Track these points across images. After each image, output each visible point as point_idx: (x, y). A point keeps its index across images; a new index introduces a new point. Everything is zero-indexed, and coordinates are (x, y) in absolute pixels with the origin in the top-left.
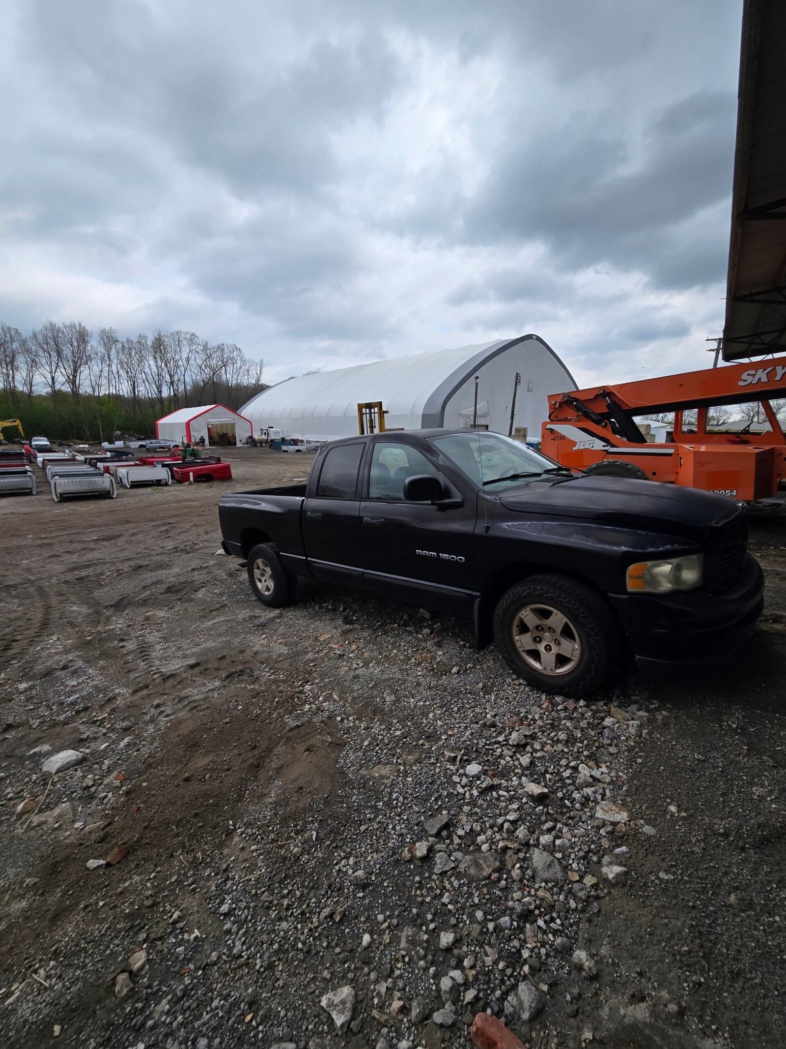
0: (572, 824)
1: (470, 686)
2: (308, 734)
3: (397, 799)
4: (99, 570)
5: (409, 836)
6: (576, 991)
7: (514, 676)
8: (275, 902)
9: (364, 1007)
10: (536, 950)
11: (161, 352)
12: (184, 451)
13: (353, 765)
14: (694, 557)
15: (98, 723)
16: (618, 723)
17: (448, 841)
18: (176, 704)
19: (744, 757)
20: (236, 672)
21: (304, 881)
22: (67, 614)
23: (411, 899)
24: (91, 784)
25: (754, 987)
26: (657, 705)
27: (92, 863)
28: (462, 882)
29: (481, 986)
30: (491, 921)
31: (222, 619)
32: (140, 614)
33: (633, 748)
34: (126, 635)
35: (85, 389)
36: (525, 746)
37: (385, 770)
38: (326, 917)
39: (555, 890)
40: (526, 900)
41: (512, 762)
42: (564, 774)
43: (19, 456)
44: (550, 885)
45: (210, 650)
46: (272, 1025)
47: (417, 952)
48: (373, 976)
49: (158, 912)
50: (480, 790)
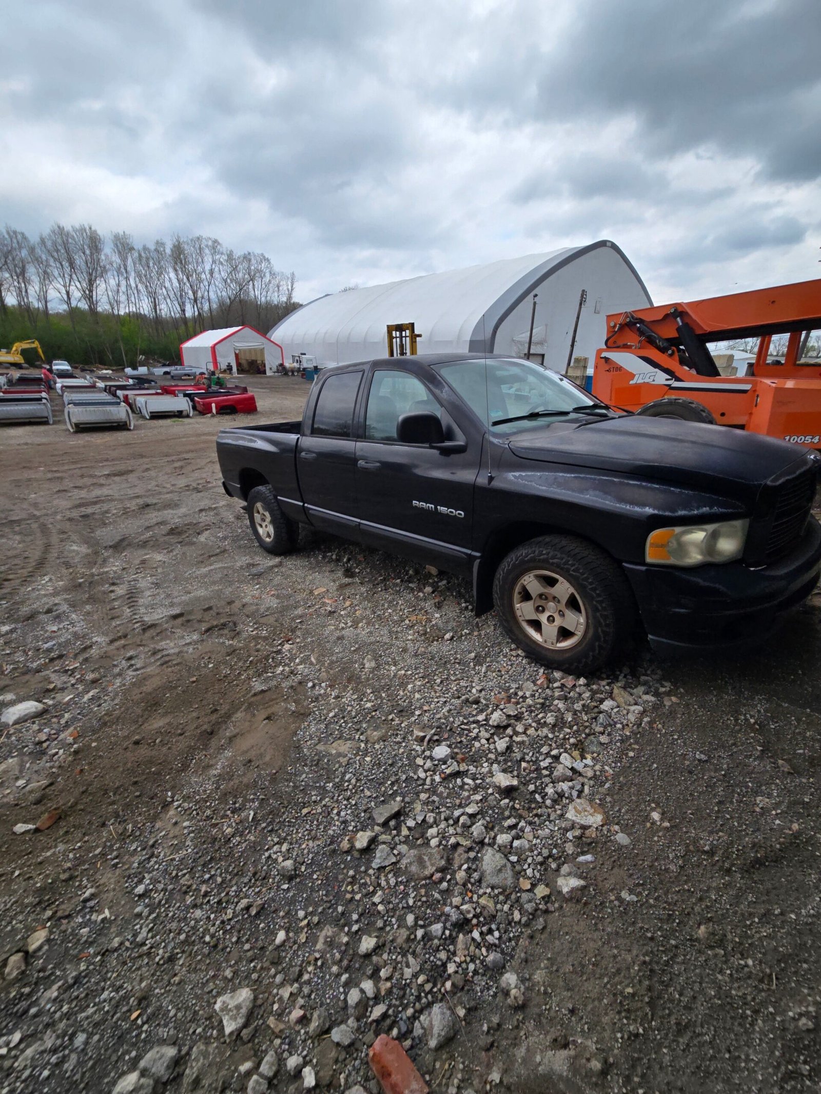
0: (538, 823)
1: (461, 655)
2: (273, 700)
3: (349, 781)
4: (105, 507)
5: (353, 824)
6: (495, 1020)
7: (513, 646)
8: (194, 887)
9: (261, 1013)
10: (464, 965)
11: (181, 263)
12: (209, 379)
13: (311, 739)
14: (738, 524)
15: (70, 673)
16: (618, 707)
17: (394, 832)
18: (149, 657)
19: (755, 760)
20: (217, 626)
21: (230, 865)
22: (66, 553)
23: (338, 896)
24: (44, 738)
25: (702, 1045)
26: (668, 689)
27: (20, 828)
28: (400, 879)
29: (394, 1001)
30: (422, 927)
31: (220, 565)
32: (138, 555)
33: (628, 738)
34: (119, 578)
35: (103, 307)
36: (506, 727)
37: (344, 747)
38: (242, 910)
39: (501, 898)
40: (464, 907)
41: (487, 746)
42: (542, 764)
43: (38, 381)
44: (496, 891)
45: (198, 599)
46: (158, 1025)
47: (333, 955)
48: (279, 979)
49: (73, 886)
50: (443, 776)
